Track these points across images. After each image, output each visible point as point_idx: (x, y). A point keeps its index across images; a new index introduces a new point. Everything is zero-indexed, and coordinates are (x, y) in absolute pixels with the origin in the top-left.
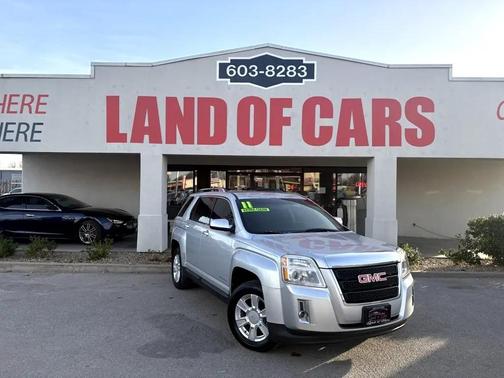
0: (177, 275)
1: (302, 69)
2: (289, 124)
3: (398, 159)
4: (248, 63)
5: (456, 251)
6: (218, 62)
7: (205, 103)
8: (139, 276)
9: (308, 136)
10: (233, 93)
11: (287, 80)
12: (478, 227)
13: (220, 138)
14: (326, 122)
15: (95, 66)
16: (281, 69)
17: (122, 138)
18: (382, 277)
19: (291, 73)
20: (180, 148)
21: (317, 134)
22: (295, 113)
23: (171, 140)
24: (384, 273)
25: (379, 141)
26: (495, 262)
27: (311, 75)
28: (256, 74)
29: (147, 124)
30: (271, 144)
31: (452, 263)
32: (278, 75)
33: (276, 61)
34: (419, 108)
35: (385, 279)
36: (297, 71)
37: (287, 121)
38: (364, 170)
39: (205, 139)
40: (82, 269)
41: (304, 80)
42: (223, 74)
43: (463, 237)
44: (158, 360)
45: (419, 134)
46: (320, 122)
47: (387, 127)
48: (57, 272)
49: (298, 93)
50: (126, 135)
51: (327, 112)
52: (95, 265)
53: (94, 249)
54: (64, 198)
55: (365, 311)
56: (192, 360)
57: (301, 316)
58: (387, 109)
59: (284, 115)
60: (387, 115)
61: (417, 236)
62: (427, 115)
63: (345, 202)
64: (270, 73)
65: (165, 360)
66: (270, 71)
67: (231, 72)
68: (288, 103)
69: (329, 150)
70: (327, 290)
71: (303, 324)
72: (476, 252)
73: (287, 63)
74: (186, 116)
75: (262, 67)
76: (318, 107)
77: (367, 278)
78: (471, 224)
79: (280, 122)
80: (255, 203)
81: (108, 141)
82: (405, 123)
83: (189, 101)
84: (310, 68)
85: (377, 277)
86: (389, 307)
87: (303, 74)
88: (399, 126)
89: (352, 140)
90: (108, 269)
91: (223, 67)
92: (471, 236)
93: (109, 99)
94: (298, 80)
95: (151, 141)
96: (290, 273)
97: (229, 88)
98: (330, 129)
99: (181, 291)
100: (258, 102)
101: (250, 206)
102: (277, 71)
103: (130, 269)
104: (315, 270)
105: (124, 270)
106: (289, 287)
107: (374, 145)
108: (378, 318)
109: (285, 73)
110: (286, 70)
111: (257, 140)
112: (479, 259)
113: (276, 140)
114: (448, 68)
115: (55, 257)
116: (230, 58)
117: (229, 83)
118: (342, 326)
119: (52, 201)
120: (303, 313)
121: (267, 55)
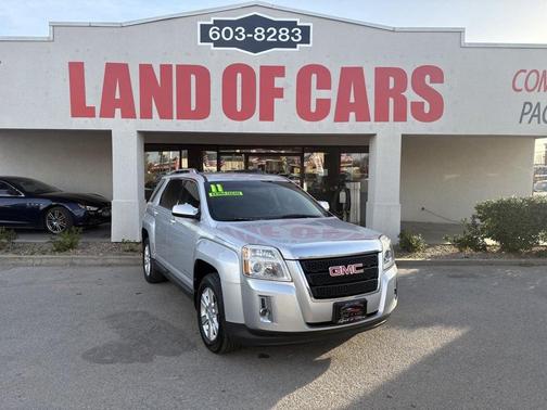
0: (148, 267)
1: (297, 32)
2: (282, 96)
3: (403, 136)
4: (233, 24)
5: (461, 237)
6: (199, 23)
7: (185, 71)
8: (109, 269)
9: (303, 111)
10: (217, 60)
11: (279, 44)
12: (486, 211)
13: (203, 111)
14: (324, 94)
15: (54, 26)
16: (272, 32)
17: (90, 113)
18: (358, 269)
19: (284, 37)
20: (157, 124)
21: (313, 109)
22: (288, 83)
23: (147, 114)
24: (361, 265)
25: (382, 116)
26: (503, 248)
27: (306, 40)
28: (244, 37)
29: (118, 96)
30: (261, 119)
31: (457, 250)
32: (269, 39)
33: (266, 23)
34: (428, 78)
35: (362, 271)
36: (291, 34)
37: (280, 93)
38: (365, 149)
39: (185, 113)
40: (44, 262)
41: (298, 45)
42: (205, 38)
43: (469, 221)
44: (102, 366)
45: (427, 109)
46: (317, 94)
47: (391, 101)
48: (15, 265)
49: (292, 59)
50: (94, 108)
51: (325, 83)
52: (60, 258)
53: (60, 239)
54: (29, 182)
55: (336, 307)
56: (143, 365)
57: (263, 314)
58: (392, 80)
59: (276, 86)
60: (391, 86)
61: (426, 221)
62: (435, 86)
63: (348, 185)
64: (259, 37)
65: (112, 365)
66: (259, 34)
67: (215, 36)
68: (280, 71)
69: (327, 126)
70: (292, 284)
71: (265, 324)
72: (483, 238)
73: (278, 25)
74: (163, 86)
75: (250, 30)
76: (314, 77)
77: (340, 271)
78: (479, 208)
79: (272, 93)
80: (227, 186)
81: (73, 115)
82: (411, 95)
83: (166, 69)
84: (306, 31)
85: (352, 269)
86: (365, 302)
87: (296, 38)
88: (404, 99)
89: (352, 115)
90: (74, 261)
91: (205, 29)
92: (478, 221)
93: (71, 65)
94: (291, 45)
95: (123, 116)
96: (251, 266)
97: (212, 53)
98: (328, 102)
99: (152, 285)
100: (246, 70)
101: (220, 189)
102: (267, 35)
103: (100, 262)
104: (280, 262)
105: (92, 261)
106: (250, 282)
107: (376, 120)
108: (352, 315)
109: (276, 37)
110: (278, 33)
111: (245, 115)
112: (485, 246)
113: (267, 115)
114: (460, 32)
115: (15, 249)
116: (213, 19)
117: (212, 48)
118: (310, 325)
119: (14, 185)
120: (265, 311)
121: (256, 16)
